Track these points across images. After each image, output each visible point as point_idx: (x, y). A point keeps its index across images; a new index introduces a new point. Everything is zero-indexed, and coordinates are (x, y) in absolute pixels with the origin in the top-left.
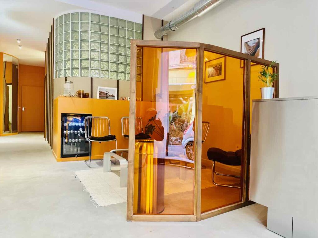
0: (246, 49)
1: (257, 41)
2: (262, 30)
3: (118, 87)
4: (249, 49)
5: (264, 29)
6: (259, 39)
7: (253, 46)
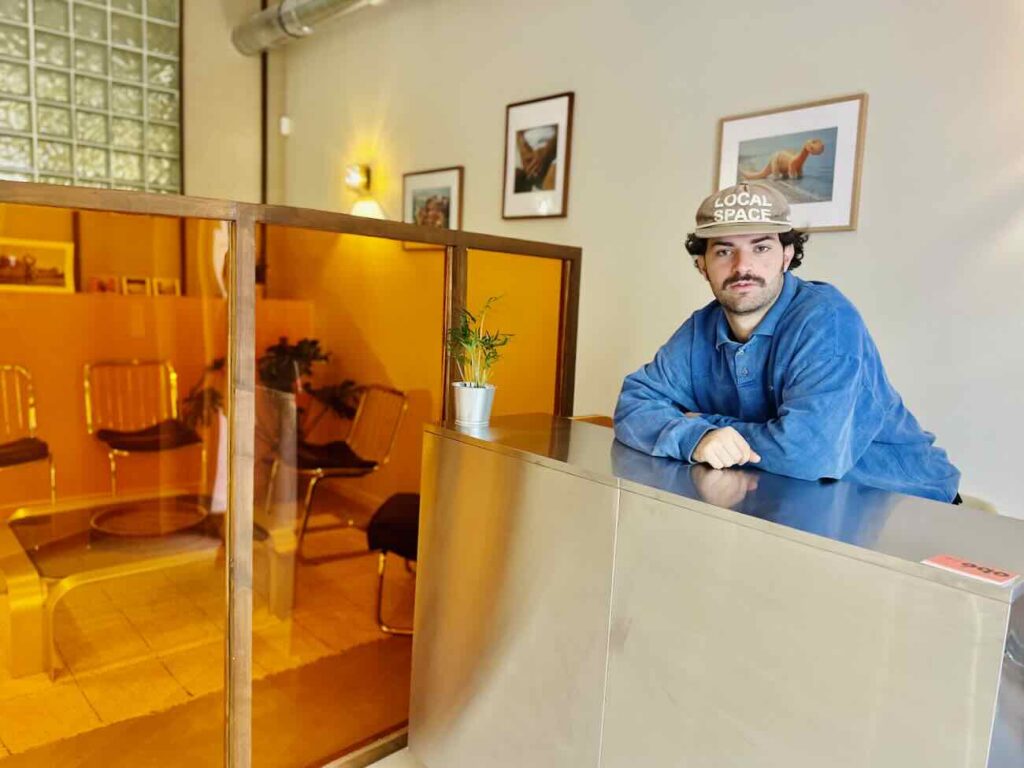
0: (519, 155)
1: (549, 134)
2: (565, 100)
3: (76, 239)
4: (528, 156)
5: (571, 96)
6: (555, 127)
7: (540, 151)
